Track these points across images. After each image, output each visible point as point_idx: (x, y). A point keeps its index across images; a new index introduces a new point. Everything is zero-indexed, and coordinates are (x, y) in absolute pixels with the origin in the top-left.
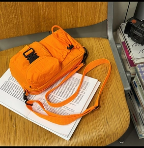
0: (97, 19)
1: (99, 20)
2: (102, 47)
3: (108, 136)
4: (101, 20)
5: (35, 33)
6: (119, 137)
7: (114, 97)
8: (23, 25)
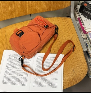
0: (64, 6)
1: (65, 6)
2: (67, 23)
3: (75, 79)
4: (66, 6)
5: (23, 16)
6: (81, 80)
7: (77, 56)
8: (15, 11)
